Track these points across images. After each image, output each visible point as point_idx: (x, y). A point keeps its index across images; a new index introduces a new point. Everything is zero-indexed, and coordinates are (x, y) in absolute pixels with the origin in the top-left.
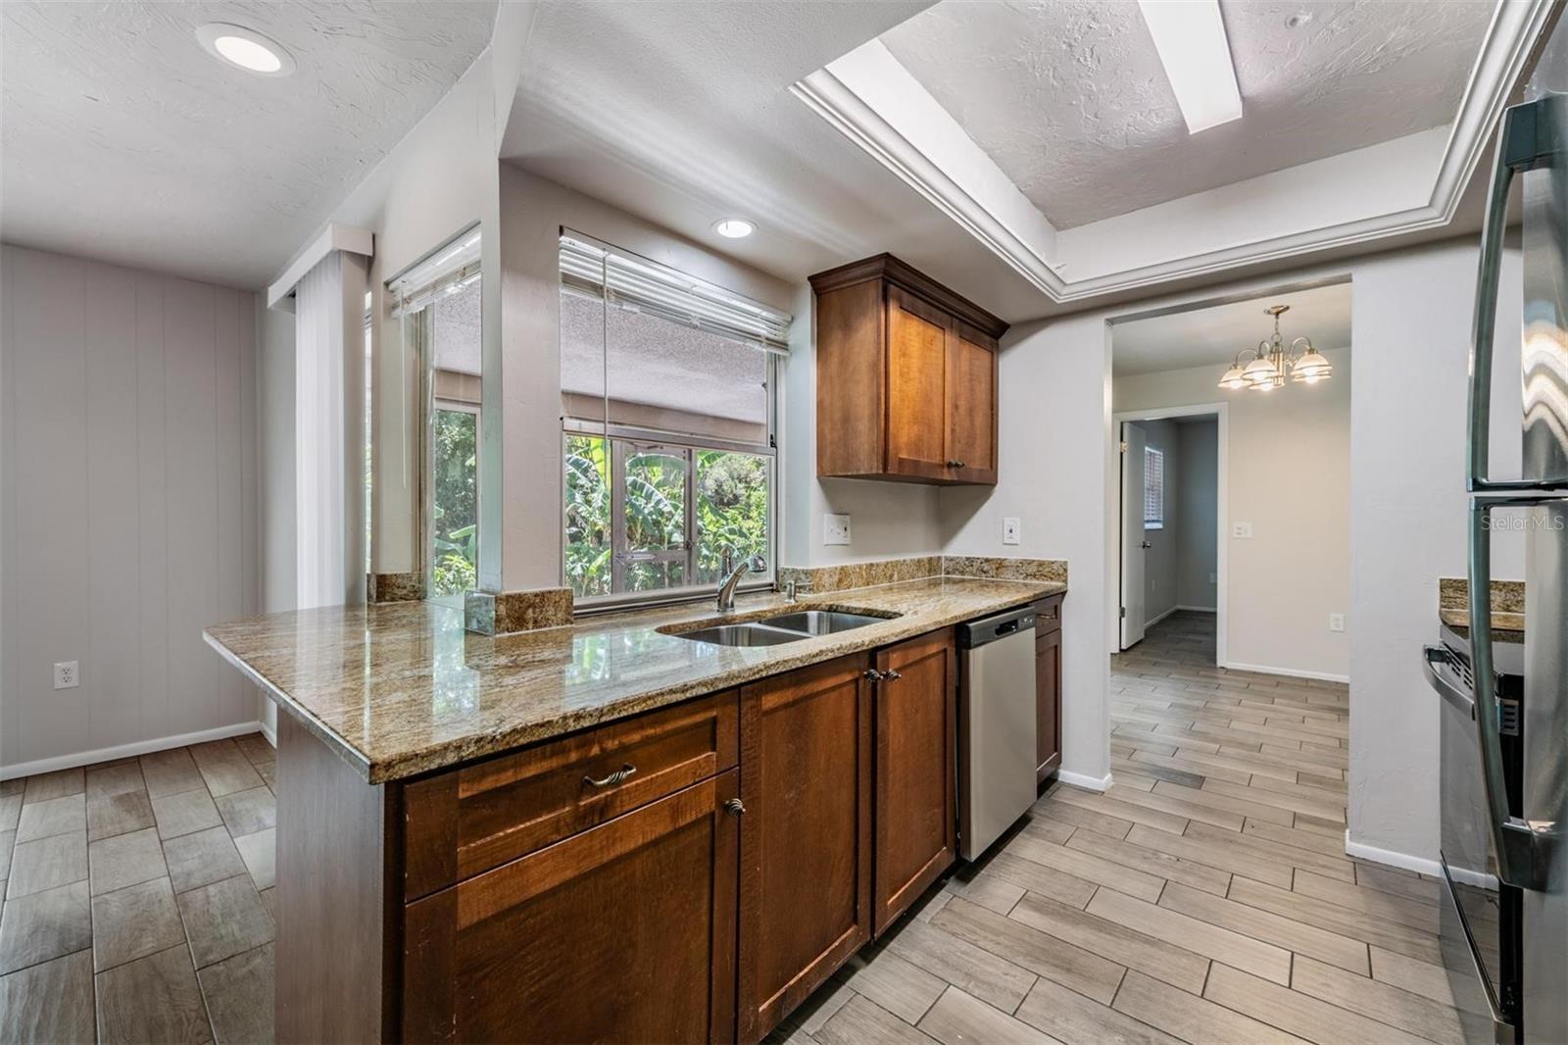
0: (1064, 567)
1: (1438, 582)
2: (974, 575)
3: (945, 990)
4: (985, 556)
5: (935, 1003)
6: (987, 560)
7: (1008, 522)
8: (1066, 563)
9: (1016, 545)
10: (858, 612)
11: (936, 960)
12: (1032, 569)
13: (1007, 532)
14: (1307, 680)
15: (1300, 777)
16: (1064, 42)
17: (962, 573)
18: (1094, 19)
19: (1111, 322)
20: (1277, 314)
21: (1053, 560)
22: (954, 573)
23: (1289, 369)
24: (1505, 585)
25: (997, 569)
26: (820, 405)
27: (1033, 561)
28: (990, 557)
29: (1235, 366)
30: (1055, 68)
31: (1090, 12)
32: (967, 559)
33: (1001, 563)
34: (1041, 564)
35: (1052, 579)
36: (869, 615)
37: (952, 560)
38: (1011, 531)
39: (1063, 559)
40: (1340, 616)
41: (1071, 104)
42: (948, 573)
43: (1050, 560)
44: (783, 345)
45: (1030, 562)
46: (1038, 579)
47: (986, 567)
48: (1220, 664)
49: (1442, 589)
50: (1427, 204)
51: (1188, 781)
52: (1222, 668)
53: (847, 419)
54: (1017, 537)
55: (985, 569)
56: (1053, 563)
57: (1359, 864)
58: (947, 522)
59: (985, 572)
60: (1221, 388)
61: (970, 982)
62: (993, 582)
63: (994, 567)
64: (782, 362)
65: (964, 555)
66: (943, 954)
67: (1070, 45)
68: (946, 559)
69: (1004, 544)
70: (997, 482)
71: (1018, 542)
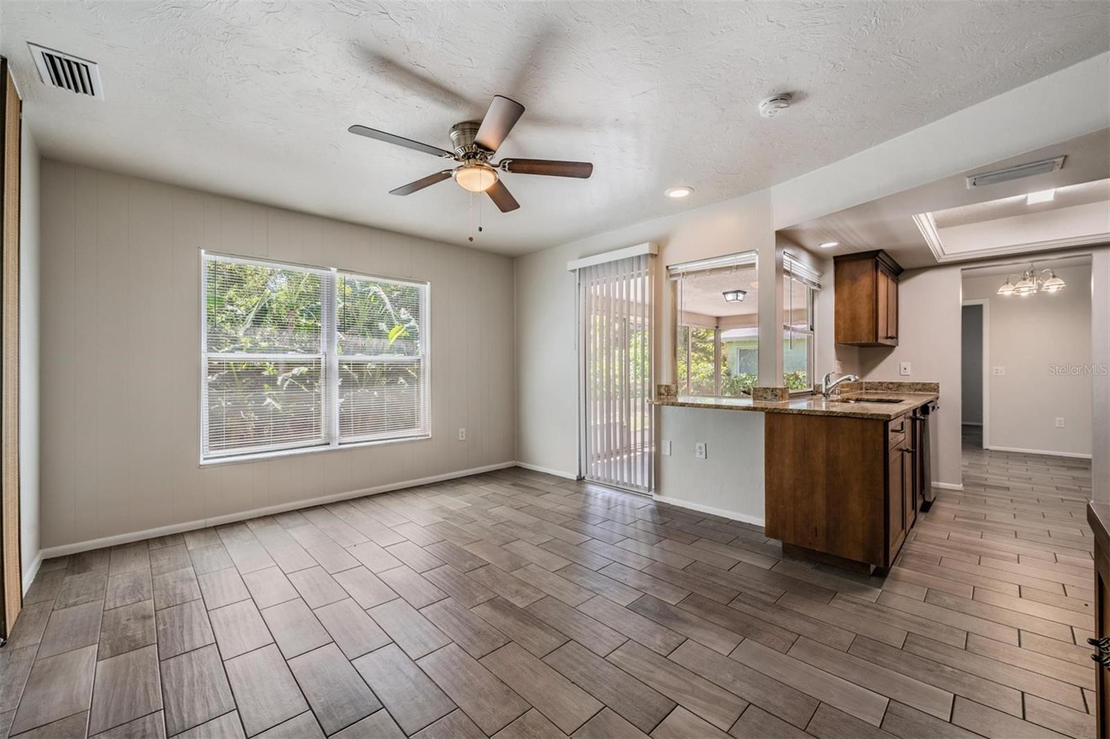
0: (937, 385)
2: (883, 390)
4: (890, 381)
6: (891, 383)
7: (903, 364)
8: (938, 384)
9: (908, 375)
12: (920, 387)
13: (902, 369)
17: (876, 389)
19: (962, 270)
21: (932, 382)
22: (870, 389)
23: (1040, 286)
25: (898, 387)
26: (837, 312)
27: (920, 383)
28: (893, 381)
29: (1007, 283)
32: (879, 383)
33: (900, 384)
34: (924, 384)
35: (930, 391)
37: (869, 383)
38: (905, 369)
39: (937, 382)
40: (1062, 419)
42: (867, 390)
43: (929, 382)
44: (819, 286)
45: (918, 384)
46: (922, 391)
47: (891, 386)
52: (987, 449)
53: (854, 319)
54: (909, 371)
58: (868, 364)
59: (890, 389)
62: (895, 393)
63: (896, 386)
64: (816, 294)
65: (877, 381)
68: (866, 383)
69: (901, 375)
70: (898, 345)
71: (910, 374)
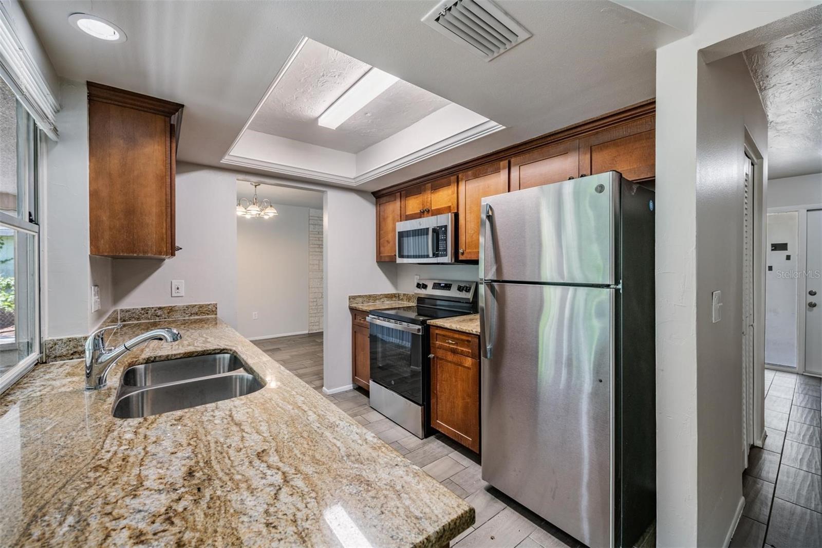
0: (215, 306)
1: (348, 297)
2: (149, 319)
4: (158, 306)
6: (160, 308)
7: (175, 283)
8: (216, 304)
9: (181, 296)
12: (196, 310)
13: (174, 289)
16: (324, 73)
17: (138, 319)
18: (339, 75)
20: (256, 186)
21: (209, 303)
22: (130, 319)
24: (362, 296)
25: (168, 313)
27: (196, 305)
28: (162, 306)
30: (309, 77)
31: (341, 73)
32: (142, 309)
33: (171, 309)
34: (201, 307)
35: (208, 314)
37: (128, 311)
38: (178, 289)
39: (215, 303)
42: (125, 321)
43: (206, 303)
45: (194, 306)
46: (199, 315)
47: (159, 313)
49: (349, 299)
54: (182, 292)
55: (159, 314)
56: (209, 305)
57: (334, 396)
59: (159, 316)
62: (165, 321)
63: (166, 312)
65: (140, 307)
68: (122, 311)
69: (172, 297)
71: (183, 295)
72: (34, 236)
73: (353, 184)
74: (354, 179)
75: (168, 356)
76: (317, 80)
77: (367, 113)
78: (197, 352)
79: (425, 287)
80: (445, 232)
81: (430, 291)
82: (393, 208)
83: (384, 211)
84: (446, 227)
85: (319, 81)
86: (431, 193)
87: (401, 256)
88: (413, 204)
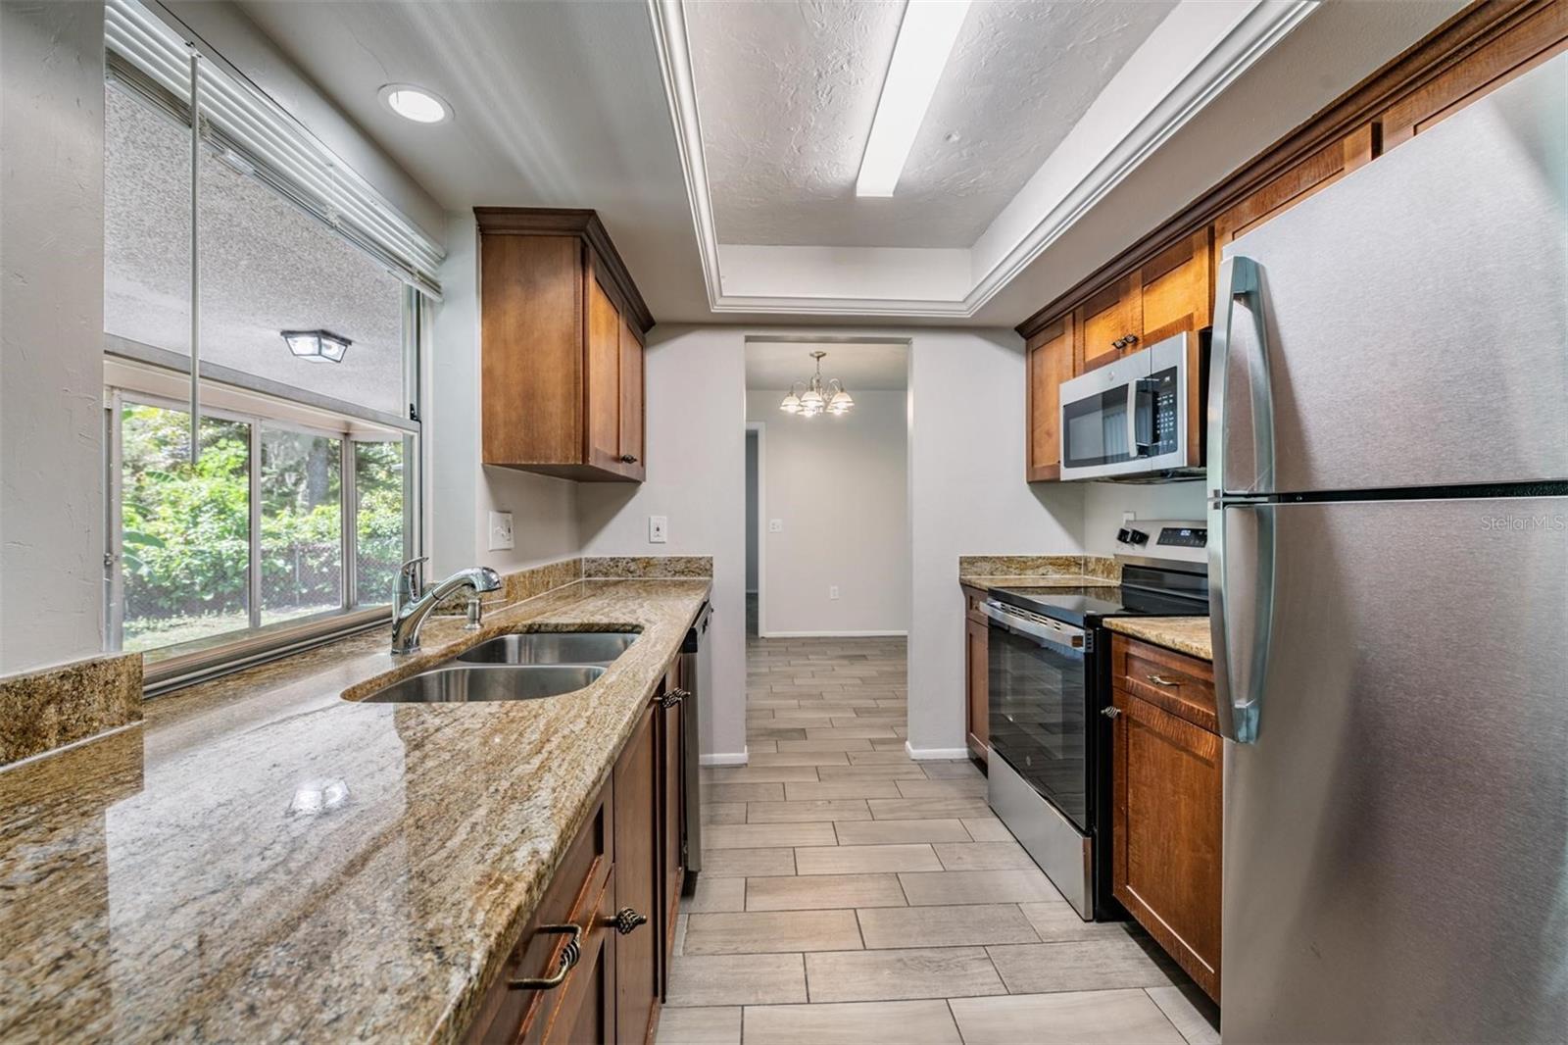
0: (710, 560)
1: (958, 559)
2: (619, 576)
3: (743, 1015)
4: (632, 556)
5: (742, 1034)
6: (633, 560)
7: (655, 521)
9: (664, 543)
10: (572, 629)
11: (715, 990)
12: (681, 566)
13: (653, 529)
14: (819, 638)
15: (857, 711)
16: (818, 70)
17: (606, 575)
18: (849, 62)
19: (748, 339)
20: (818, 358)
21: (701, 556)
22: (596, 575)
24: (991, 558)
25: (645, 568)
26: (487, 374)
27: (682, 558)
28: (637, 556)
29: (792, 395)
30: (797, 89)
31: (850, 54)
32: (612, 559)
33: (648, 563)
34: (689, 560)
35: (699, 574)
36: (587, 631)
37: (594, 561)
38: (658, 529)
39: (710, 555)
40: (836, 588)
41: (789, 129)
42: (590, 576)
43: (696, 556)
44: (435, 286)
45: (679, 559)
46: (686, 575)
47: (633, 567)
48: (761, 635)
49: (961, 563)
50: (961, 300)
51: (795, 734)
52: (763, 638)
53: (530, 396)
54: (664, 536)
55: (632, 569)
56: (700, 559)
57: (922, 764)
58: (588, 521)
59: (631, 572)
60: (782, 411)
61: (757, 993)
62: (641, 581)
63: (641, 566)
64: (428, 309)
65: (608, 556)
66: (717, 980)
67: (820, 76)
68: (587, 560)
69: (651, 542)
70: (644, 480)
71: (665, 540)
72: (412, 437)
73: (965, 313)
74: (964, 301)
75: (557, 626)
76: (814, 93)
77: (949, 137)
78: (598, 625)
79: (1140, 538)
80: (1173, 386)
81: (1156, 552)
82: (1059, 352)
83: (1041, 366)
84: (1172, 372)
85: (817, 92)
86: (1143, 294)
87: (1069, 464)
88: (1101, 335)
